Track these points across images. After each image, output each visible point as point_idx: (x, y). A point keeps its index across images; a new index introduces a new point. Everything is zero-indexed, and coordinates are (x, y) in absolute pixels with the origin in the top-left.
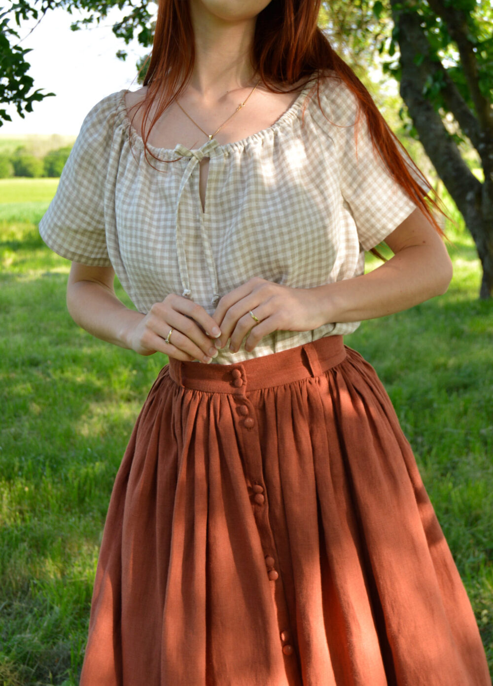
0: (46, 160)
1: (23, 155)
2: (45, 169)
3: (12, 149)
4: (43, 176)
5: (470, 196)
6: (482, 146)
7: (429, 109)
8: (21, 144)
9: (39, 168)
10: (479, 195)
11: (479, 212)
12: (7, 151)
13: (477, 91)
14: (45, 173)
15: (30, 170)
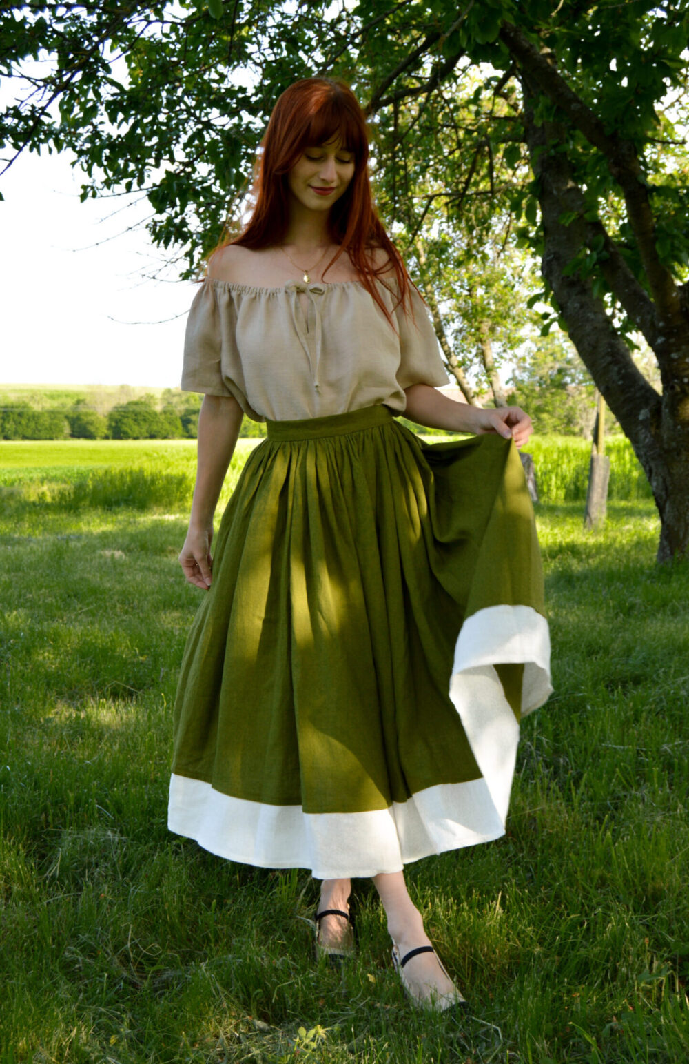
0: (111, 417)
1: (82, 409)
2: (110, 427)
3: (70, 403)
4: (106, 438)
5: (643, 414)
6: (660, 340)
7: (584, 291)
8: (81, 398)
9: (103, 428)
10: (657, 413)
11: (657, 437)
12: (63, 405)
13: (654, 257)
14: (110, 433)
15: (92, 429)
